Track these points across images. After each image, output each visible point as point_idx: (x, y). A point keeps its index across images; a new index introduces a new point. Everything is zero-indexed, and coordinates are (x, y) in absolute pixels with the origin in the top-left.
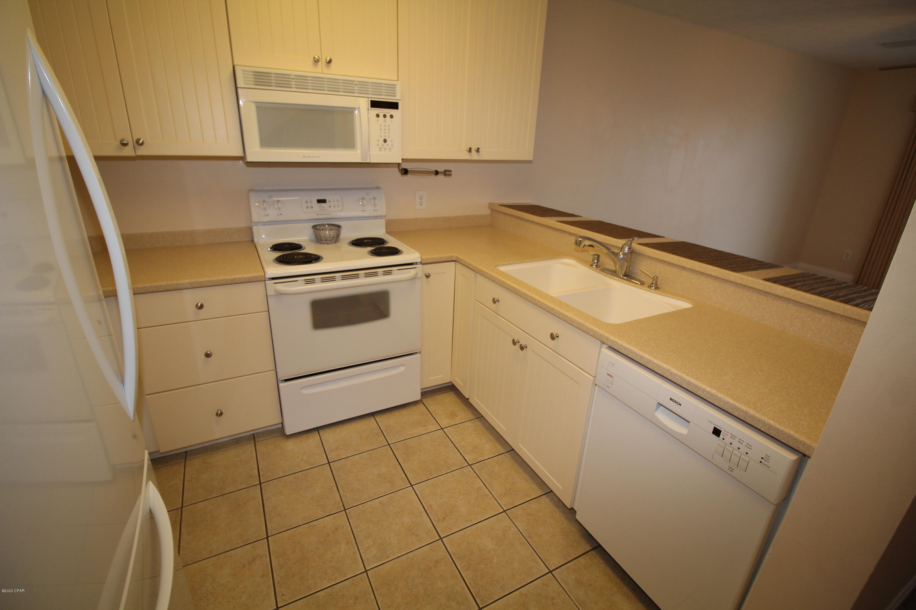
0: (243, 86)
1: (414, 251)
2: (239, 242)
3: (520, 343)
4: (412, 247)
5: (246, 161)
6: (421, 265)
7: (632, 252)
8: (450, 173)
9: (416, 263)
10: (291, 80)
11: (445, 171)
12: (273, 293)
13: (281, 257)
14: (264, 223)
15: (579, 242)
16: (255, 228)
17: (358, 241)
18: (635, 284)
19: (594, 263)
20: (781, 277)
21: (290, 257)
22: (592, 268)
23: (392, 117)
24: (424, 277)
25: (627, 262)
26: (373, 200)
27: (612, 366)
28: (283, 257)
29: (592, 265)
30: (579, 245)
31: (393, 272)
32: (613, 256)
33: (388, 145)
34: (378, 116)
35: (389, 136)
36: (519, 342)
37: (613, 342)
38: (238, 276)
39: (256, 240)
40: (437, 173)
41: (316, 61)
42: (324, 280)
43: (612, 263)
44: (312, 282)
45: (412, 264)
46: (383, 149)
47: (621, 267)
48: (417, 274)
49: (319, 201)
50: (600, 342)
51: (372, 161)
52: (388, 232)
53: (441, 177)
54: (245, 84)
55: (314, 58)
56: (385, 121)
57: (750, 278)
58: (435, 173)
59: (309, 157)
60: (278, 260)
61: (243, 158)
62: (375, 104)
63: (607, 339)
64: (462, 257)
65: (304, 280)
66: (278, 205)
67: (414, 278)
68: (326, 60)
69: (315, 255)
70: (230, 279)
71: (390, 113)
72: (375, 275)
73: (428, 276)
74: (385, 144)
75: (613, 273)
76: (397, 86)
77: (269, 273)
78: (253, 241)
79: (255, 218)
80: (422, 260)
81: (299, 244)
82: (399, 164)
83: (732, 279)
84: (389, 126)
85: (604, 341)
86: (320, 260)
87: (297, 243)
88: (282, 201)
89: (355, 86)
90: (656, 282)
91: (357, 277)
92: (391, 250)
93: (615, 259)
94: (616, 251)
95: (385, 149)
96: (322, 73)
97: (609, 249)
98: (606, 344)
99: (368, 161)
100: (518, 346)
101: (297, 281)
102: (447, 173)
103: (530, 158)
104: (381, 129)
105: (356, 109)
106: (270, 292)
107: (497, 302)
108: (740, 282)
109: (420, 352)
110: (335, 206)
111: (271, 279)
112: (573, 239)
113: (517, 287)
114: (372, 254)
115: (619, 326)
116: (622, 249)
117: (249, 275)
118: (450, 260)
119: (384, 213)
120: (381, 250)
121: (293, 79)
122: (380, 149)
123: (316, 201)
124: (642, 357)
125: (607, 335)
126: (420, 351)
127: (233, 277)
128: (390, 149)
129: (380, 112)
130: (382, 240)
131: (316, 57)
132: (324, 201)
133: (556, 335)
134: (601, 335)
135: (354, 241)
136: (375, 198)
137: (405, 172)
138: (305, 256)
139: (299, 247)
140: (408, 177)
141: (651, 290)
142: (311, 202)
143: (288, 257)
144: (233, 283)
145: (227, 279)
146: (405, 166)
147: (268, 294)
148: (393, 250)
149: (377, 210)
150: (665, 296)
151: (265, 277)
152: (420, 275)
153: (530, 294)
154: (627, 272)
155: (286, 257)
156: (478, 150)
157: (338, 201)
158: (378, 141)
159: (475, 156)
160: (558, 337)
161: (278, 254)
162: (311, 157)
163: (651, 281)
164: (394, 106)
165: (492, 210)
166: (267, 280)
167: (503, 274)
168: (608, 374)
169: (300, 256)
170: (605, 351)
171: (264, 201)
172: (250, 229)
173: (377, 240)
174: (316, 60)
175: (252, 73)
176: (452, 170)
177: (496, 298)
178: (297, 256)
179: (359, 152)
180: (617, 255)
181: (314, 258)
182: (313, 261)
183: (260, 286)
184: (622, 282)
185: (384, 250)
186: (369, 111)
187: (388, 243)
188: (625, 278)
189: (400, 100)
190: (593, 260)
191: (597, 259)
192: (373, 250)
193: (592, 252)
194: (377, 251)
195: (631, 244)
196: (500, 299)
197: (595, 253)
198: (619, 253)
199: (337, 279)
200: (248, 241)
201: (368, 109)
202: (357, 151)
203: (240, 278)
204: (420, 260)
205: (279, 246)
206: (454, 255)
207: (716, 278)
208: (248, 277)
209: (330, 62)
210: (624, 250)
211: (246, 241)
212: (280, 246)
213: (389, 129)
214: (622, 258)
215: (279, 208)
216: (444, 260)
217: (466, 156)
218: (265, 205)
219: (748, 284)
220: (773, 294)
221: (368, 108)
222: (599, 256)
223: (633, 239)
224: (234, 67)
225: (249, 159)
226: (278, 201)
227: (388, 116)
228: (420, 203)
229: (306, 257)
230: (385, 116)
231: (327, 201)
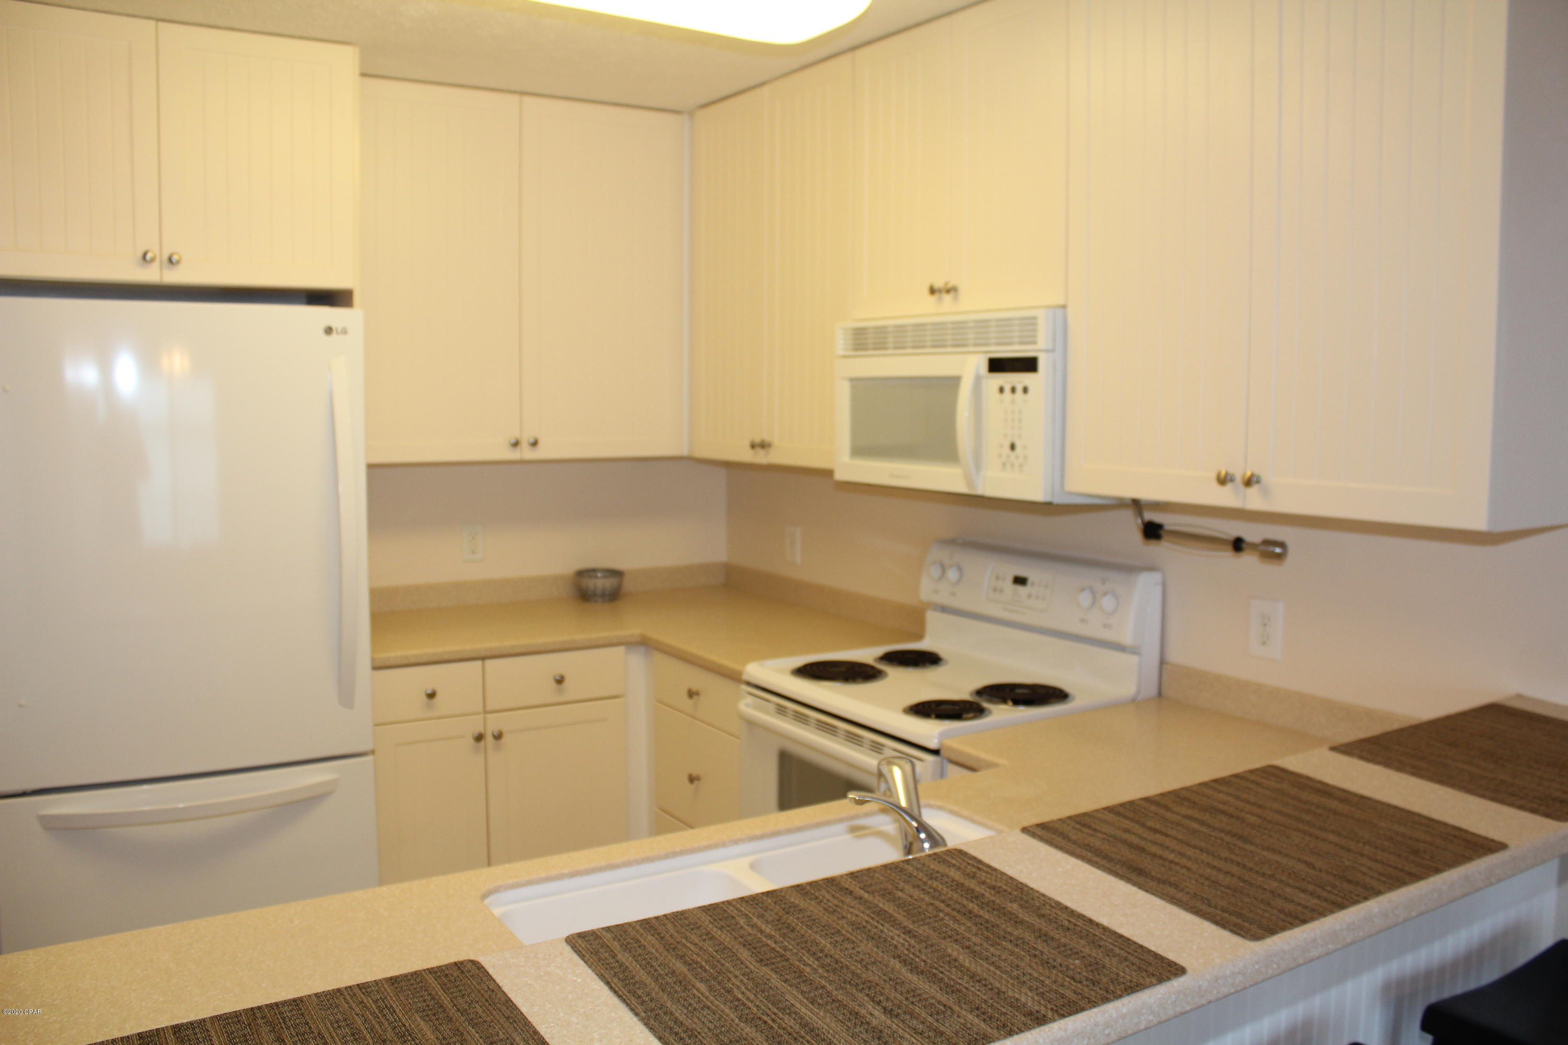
8: (1281, 551)
11: (1267, 544)
23: (1025, 390)
31: (884, 750)
33: (1017, 457)
34: (1001, 390)
35: (1020, 437)
39: (926, 637)
40: (1238, 545)
42: (796, 717)
44: (784, 712)
46: (1008, 466)
49: (1017, 581)
51: (989, 494)
58: (1234, 544)
62: (997, 365)
65: (776, 704)
68: (946, 289)
71: (1022, 382)
72: (859, 742)
74: (1013, 455)
76: (1040, 320)
80: (940, 748)
84: (1020, 412)
91: (834, 732)
95: (1013, 466)
99: (980, 494)
101: (769, 702)
102: (1272, 549)
104: (1006, 421)
105: (961, 380)
110: (1037, 598)
122: (1004, 465)
123: (1013, 581)
128: (1021, 466)
129: (1005, 382)
132: (1022, 581)
137: (1155, 531)
142: (1003, 579)
151: (742, 677)
157: (1046, 587)
158: (1000, 446)
164: (1028, 365)
166: (742, 684)
176: (1289, 543)
179: (962, 468)
186: (986, 381)
189: (1040, 351)
199: (811, 724)
201: (983, 377)
202: (959, 468)
204: (934, 745)
213: (1020, 421)
221: (982, 374)
225: (837, 476)
227: (1019, 389)
228: (1261, 636)
230: (1013, 390)
231: (1029, 582)
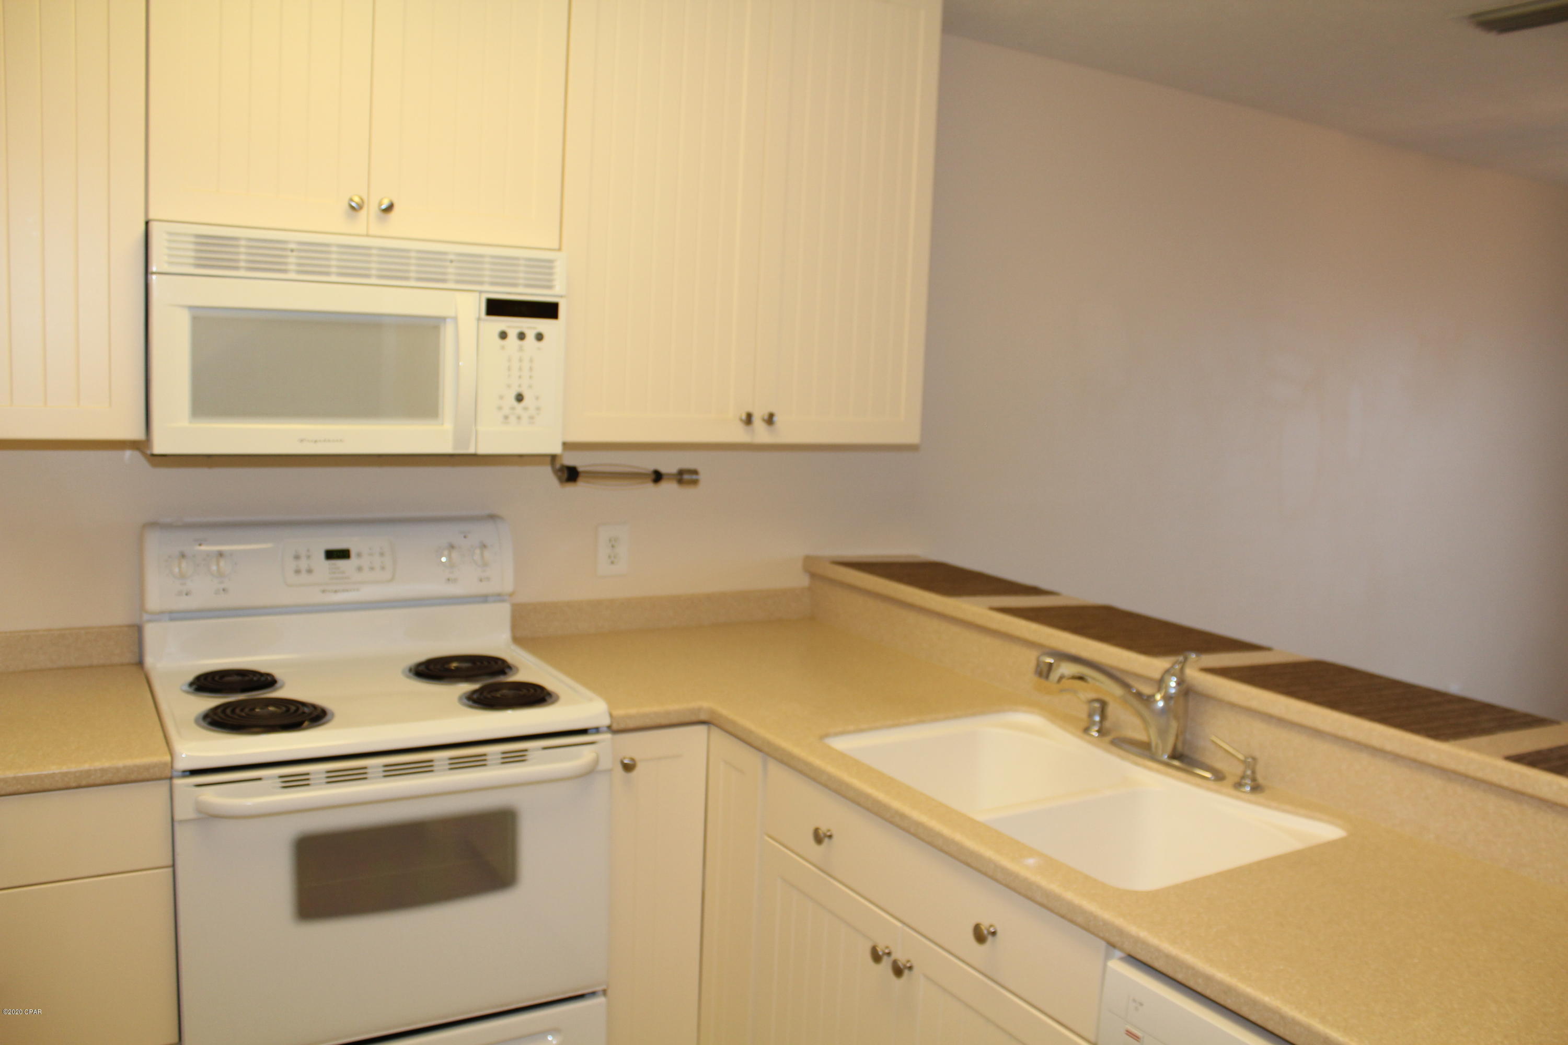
0: (166, 268)
1: (588, 693)
2: (104, 666)
3: (894, 957)
4: (586, 685)
5: (149, 452)
6: (608, 736)
7: (1187, 691)
8: (694, 477)
9: (597, 730)
10: (289, 253)
11: (681, 473)
12: (191, 814)
13: (219, 711)
14: (175, 616)
15: (1045, 669)
16: (151, 632)
17: (432, 667)
18: (1199, 781)
19: (1094, 723)
20: (1551, 751)
21: (242, 710)
22: (1088, 737)
23: (539, 337)
24: (619, 768)
25: (1177, 718)
26: (478, 551)
27: (1137, 1009)
28: (224, 711)
29: (1086, 730)
30: (1047, 677)
31: (530, 756)
32: (1135, 702)
33: (526, 409)
34: (503, 335)
35: (530, 387)
36: (889, 954)
37: (1137, 940)
38: (98, 765)
39: (149, 661)
40: (658, 477)
41: (355, 209)
42: (334, 778)
43: (1137, 721)
44: (301, 782)
45: (583, 732)
46: (513, 419)
47: (1162, 733)
48: (596, 762)
49: (331, 555)
50: (1103, 944)
51: (482, 450)
52: (517, 640)
53: (668, 487)
54: (170, 263)
55: (351, 200)
56: (521, 349)
57: (1473, 755)
58: (653, 477)
59: (316, 441)
60: (209, 720)
61: (141, 446)
62: (496, 308)
63: (1121, 932)
64: (725, 711)
65: (281, 777)
66: (218, 564)
67: (590, 772)
68: (380, 204)
69: (314, 707)
70: (76, 772)
71: (534, 328)
72: (479, 762)
73: (628, 767)
74: (519, 406)
75: (1144, 750)
76: (557, 264)
77: (184, 756)
78: (140, 663)
79: (154, 602)
80: (612, 722)
81: (268, 675)
82: (553, 458)
83: (1432, 758)
84: (531, 360)
85: (1115, 939)
86: (324, 720)
87: (263, 669)
88: (232, 554)
89: (448, 264)
90: (1254, 772)
91: (426, 768)
92: (524, 691)
93: (1145, 712)
94: (1146, 690)
95: (519, 418)
96: (367, 235)
97: (1126, 686)
98: (1121, 950)
99: (471, 450)
100: (886, 966)
101: (259, 779)
102: (686, 477)
103: (912, 436)
104: (509, 369)
105: (448, 321)
106: (184, 811)
107: (826, 840)
108: (1452, 765)
109: (604, 992)
110: (372, 569)
111: (188, 773)
112: (1029, 658)
113: (881, 796)
114: (470, 703)
115: (1154, 895)
116: (1160, 683)
117: (129, 762)
118: (694, 718)
119: (508, 587)
120: (497, 690)
121: (292, 251)
122: (506, 417)
123: (322, 555)
124: (1209, 979)
125: (1120, 922)
126: (604, 987)
127: (86, 766)
128: (531, 418)
129: (509, 327)
130: (500, 663)
131: (357, 199)
132: (343, 554)
133: (988, 930)
134: (1106, 923)
135: (420, 664)
136: (484, 546)
137: (571, 475)
138: (284, 709)
139: (268, 681)
140: (578, 489)
141: (1243, 795)
142: (308, 557)
143: (238, 711)
144: (84, 783)
145: (65, 774)
146: (570, 460)
147: (178, 816)
148: (532, 691)
149: (488, 579)
150: (1277, 809)
151: (172, 767)
152: (606, 763)
153: (917, 815)
154: (1179, 746)
155: (233, 711)
156: (770, 420)
157: (382, 554)
158: (501, 397)
159: (761, 434)
160: (994, 934)
161: (209, 702)
162: (320, 441)
163: (1239, 769)
164: (548, 310)
165: (813, 576)
166: (179, 777)
167: (843, 758)
168: (1129, 1033)
169: (271, 709)
170: (1117, 966)
171: (183, 556)
172: (138, 630)
173: (486, 663)
174: (353, 204)
175: (193, 239)
176: (700, 469)
177: (823, 829)
178: (262, 708)
179: (448, 426)
180: (1148, 700)
181: (310, 714)
182: (306, 723)
183: (159, 791)
184: (1167, 774)
185: (505, 692)
186: (482, 324)
187: (517, 670)
188: (1176, 763)
189: (561, 296)
190: (1090, 715)
191: (1099, 711)
192: (475, 692)
193: (1086, 693)
194: (485, 694)
195: (1182, 670)
196: (834, 832)
197: (1092, 695)
198: (1153, 696)
199: (373, 775)
200: (132, 664)
201: (479, 319)
202: (442, 424)
203: (103, 771)
204: (606, 721)
205: (213, 679)
206: (706, 704)
207: (1396, 757)
208: (125, 767)
209: (390, 208)
210: (1168, 687)
211: (122, 665)
212: (217, 678)
213: (531, 369)
214: (1164, 711)
215: (221, 575)
216: (675, 721)
217: (739, 434)
218: (184, 564)
219: (1472, 771)
220: (1532, 797)
221: (477, 316)
222: (1104, 704)
223: (1186, 659)
224: (147, 223)
225: (159, 447)
226: (221, 554)
227: (530, 336)
228: (610, 557)
229: (288, 710)
230: (522, 336)
231: (353, 554)
